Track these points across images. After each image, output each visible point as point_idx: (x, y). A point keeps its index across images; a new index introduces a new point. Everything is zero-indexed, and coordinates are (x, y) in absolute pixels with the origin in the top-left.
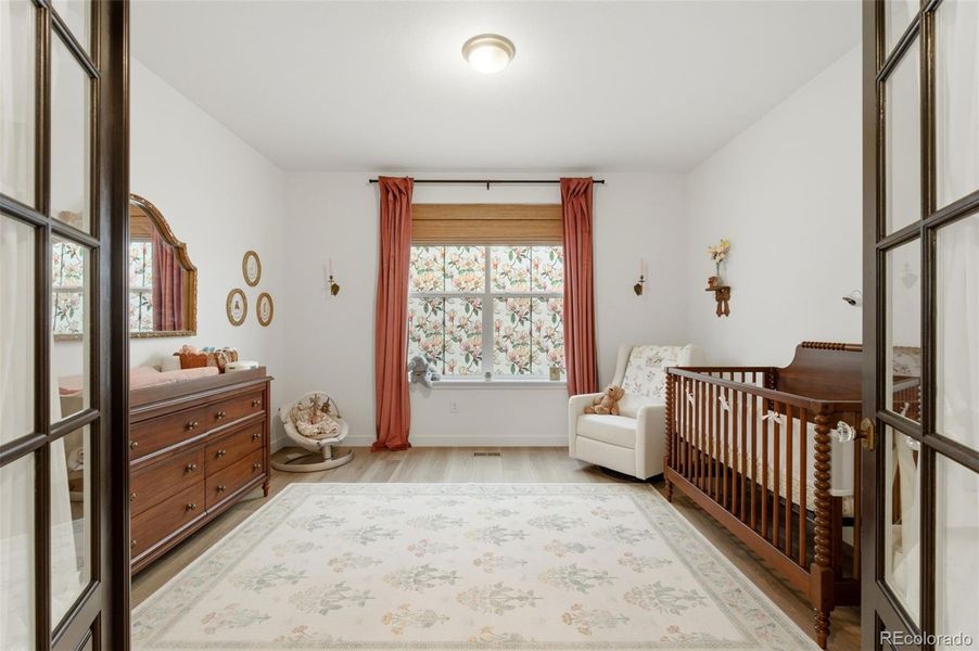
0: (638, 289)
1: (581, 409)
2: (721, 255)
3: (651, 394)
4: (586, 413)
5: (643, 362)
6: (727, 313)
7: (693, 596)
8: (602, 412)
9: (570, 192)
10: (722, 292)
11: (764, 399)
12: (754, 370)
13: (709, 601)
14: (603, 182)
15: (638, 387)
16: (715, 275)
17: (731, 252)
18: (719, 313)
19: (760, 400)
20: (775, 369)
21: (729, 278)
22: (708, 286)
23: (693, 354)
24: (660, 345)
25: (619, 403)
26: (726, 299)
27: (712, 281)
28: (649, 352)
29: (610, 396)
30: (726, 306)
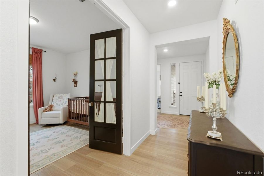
0: (54, 80)
1: (42, 111)
2: (76, 75)
3: (61, 105)
4: (43, 112)
5: (57, 98)
6: (77, 86)
7: (81, 136)
8: (48, 111)
9: (35, 52)
10: (76, 83)
11: (85, 101)
12: (84, 97)
13: (84, 135)
14: (45, 51)
15: (57, 104)
16: (74, 78)
17: (77, 74)
18: (75, 86)
19: (84, 101)
20: (87, 97)
21: (77, 79)
22: (73, 81)
23: (71, 95)
24: (62, 94)
25: (52, 108)
26: (77, 84)
27: (73, 80)
28: (59, 95)
29: (50, 107)
30: (77, 85)
